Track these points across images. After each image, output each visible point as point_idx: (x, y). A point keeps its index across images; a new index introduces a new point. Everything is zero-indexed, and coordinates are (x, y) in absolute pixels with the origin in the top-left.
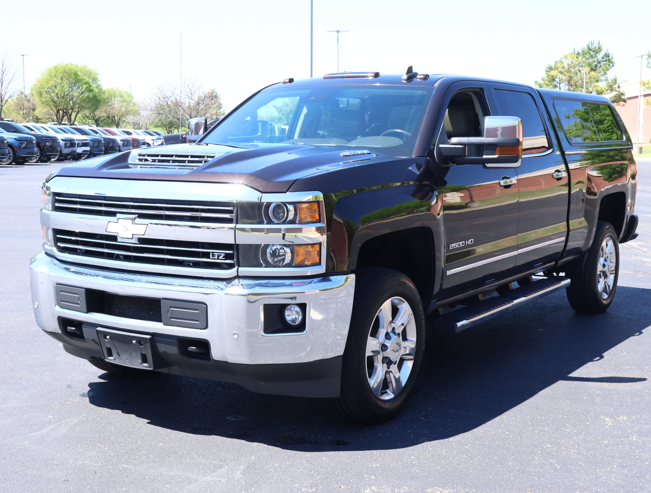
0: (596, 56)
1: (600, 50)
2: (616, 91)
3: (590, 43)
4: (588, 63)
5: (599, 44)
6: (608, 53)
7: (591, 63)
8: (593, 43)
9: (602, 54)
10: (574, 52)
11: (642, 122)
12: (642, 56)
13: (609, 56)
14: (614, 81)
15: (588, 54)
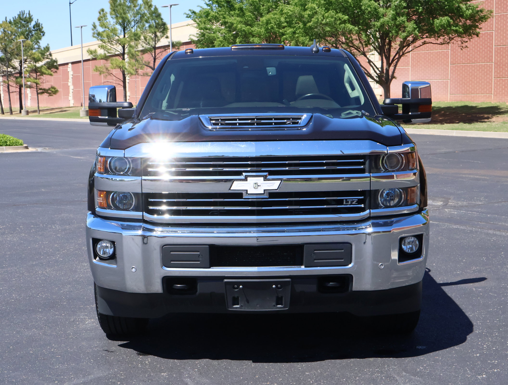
0: (28, 26)
1: (31, 20)
2: (47, 58)
3: (21, 13)
4: (21, 32)
5: (29, 14)
6: (38, 24)
7: (23, 32)
8: (23, 12)
9: (33, 23)
10: (6, 21)
11: (71, 87)
12: (82, 27)
13: (39, 26)
14: (47, 50)
15: (20, 24)
